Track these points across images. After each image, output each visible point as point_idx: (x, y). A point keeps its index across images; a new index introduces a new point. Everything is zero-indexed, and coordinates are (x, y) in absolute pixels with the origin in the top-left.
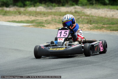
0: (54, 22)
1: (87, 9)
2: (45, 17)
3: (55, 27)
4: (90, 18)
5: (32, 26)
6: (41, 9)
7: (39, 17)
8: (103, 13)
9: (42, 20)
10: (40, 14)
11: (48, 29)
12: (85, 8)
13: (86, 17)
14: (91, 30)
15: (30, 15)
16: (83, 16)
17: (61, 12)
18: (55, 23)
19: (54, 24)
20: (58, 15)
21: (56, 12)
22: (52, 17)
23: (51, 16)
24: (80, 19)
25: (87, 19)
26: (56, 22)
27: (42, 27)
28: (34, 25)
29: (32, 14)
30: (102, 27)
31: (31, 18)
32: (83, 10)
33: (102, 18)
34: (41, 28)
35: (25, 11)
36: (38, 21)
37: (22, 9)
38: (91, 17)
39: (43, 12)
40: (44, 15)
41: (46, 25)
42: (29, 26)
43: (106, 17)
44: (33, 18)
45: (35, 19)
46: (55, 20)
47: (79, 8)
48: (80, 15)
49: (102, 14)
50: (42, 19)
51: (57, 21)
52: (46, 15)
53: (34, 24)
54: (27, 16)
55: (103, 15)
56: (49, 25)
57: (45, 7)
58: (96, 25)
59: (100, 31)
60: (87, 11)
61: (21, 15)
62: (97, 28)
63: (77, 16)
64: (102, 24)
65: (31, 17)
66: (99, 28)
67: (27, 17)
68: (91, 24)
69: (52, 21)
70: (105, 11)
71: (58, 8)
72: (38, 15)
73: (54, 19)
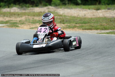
1: (60, 9)
3: (28, 27)
5: (7, 27)
6: (15, 9)
9: (16, 20)
10: (15, 15)
11: (22, 29)
12: (58, 8)
13: (59, 17)
15: (4, 16)
16: (56, 16)
17: (34, 12)
18: (29, 23)
20: (31, 15)
21: (29, 13)
23: (25, 16)
25: (60, 19)
27: (16, 27)
29: (6, 15)
30: (75, 26)
31: (5, 19)
32: (56, 10)
33: (75, 17)
36: (12, 21)
38: (63, 17)
39: (17, 13)
40: (18, 16)
41: (20, 26)
42: (4, 26)
43: (78, 17)
44: (7, 19)
45: (9, 20)
46: (29, 20)
47: (52, 9)
49: (74, 13)
50: (16, 19)
51: (31, 21)
52: (20, 16)
53: (8, 24)
55: (76, 15)
56: (23, 25)
57: (19, 8)
58: (69, 24)
59: (73, 30)
60: (60, 11)
62: (69, 27)
64: (75, 23)
66: (71, 27)
67: (2, 18)
68: (63, 24)
69: (26, 21)
70: (77, 11)
71: (32, 8)
72: (12, 16)
73: (27, 19)
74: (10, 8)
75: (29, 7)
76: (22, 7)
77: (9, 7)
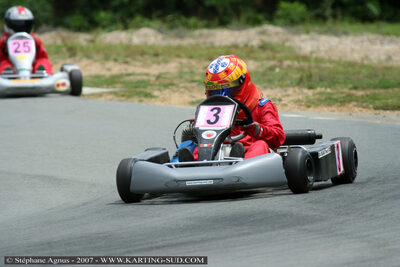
0: (187, 81)
1: (304, 37)
2: (159, 63)
3: (187, 97)
4: (310, 67)
5: (111, 97)
6: (146, 35)
7: (138, 63)
8: (357, 47)
9: (147, 74)
10: (143, 53)
11: (163, 104)
12: (297, 33)
13: (296, 64)
14: (309, 107)
15: (107, 58)
16: (286, 58)
17: (212, 46)
18: (189, 85)
19: (186, 88)
20: (201, 56)
21: (195, 48)
22: (181, 63)
23: (177, 60)
24: (277, 70)
25: (301, 69)
26: (193, 81)
27: (142, 98)
28: (115, 93)
29: (114, 56)
30: (350, 95)
31: (109, 70)
32: (287, 40)
33: (352, 64)
34: (141, 101)
35: (91, 45)
36: (131, 78)
37: (82, 39)
38: (313, 64)
39: (152, 47)
40: (155, 59)
41: (156, 93)
42: (101, 95)
43: (366, 62)
44: (116, 69)
45: (124, 72)
46: (192, 72)
47: (277, 34)
48: (279, 55)
49: (353, 50)
50: (145, 71)
51: (197, 78)
52: (160, 58)
53: (118, 88)
54: (96, 61)
55: (356, 57)
56: (166, 92)
57: (160, 31)
58: (329, 90)
59: (341, 111)
60: (303, 41)
61: (77, 58)
62: (329, 101)
63: (268, 59)
64: (351, 86)
65: (110, 64)
66: (336, 100)
67: (98, 64)
68: (310, 88)
69: (181, 78)
70: (362, 42)
71: (205, 31)
72: (134, 59)
73: (186, 70)
74: (130, 31)
75: (196, 27)
76: (172, 28)
77: (126, 28)
